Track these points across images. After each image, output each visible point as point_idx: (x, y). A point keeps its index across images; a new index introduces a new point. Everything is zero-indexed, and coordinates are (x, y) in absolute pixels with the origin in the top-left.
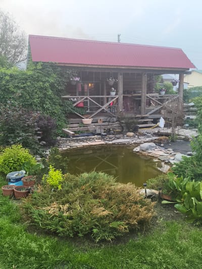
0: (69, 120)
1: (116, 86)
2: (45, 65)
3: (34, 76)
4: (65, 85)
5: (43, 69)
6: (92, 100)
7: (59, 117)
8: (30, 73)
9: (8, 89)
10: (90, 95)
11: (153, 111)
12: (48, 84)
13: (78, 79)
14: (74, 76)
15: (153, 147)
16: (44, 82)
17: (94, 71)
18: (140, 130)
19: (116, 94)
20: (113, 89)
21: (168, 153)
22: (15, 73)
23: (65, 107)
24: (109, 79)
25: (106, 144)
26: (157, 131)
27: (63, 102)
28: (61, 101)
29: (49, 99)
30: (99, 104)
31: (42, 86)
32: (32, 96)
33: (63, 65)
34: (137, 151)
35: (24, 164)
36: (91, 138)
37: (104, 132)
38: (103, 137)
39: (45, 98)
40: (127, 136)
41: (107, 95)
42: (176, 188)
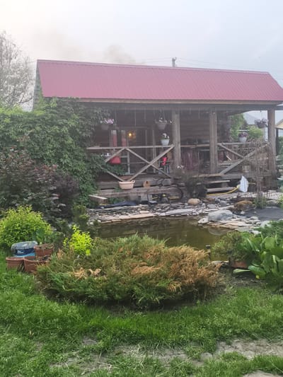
0: (98, 184)
1: (169, 130)
2: (61, 102)
3: (46, 118)
4: (92, 131)
5: (59, 107)
6: (133, 153)
7: (84, 178)
8: (40, 113)
9: (8, 137)
10: (130, 145)
11: (229, 168)
12: (67, 129)
13: (110, 121)
14: (104, 117)
15: (229, 216)
16: (61, 126)
17: (135, 109)
18: (209, 196)
19: (171, 143)
20: (165, 135)
21: (251, 223)
22: (18, 114)
23: (93, 162)
24: (158, 120)
25: (157, 216)
26: (235, 197)
27: (90, 157)
28: (86, 154)
29: (68, 150)
30: (145, 158)
31: (58, 131)
32: (43, 146)
33: (88, 101)
34: (203, 222)
35: (35, 232)
36: (133, 208)
37: (154, 200)
38: (151, 207)
39: (62, 150)
40: (189, 204)
41: (157, 145)
42: (253, 250)
